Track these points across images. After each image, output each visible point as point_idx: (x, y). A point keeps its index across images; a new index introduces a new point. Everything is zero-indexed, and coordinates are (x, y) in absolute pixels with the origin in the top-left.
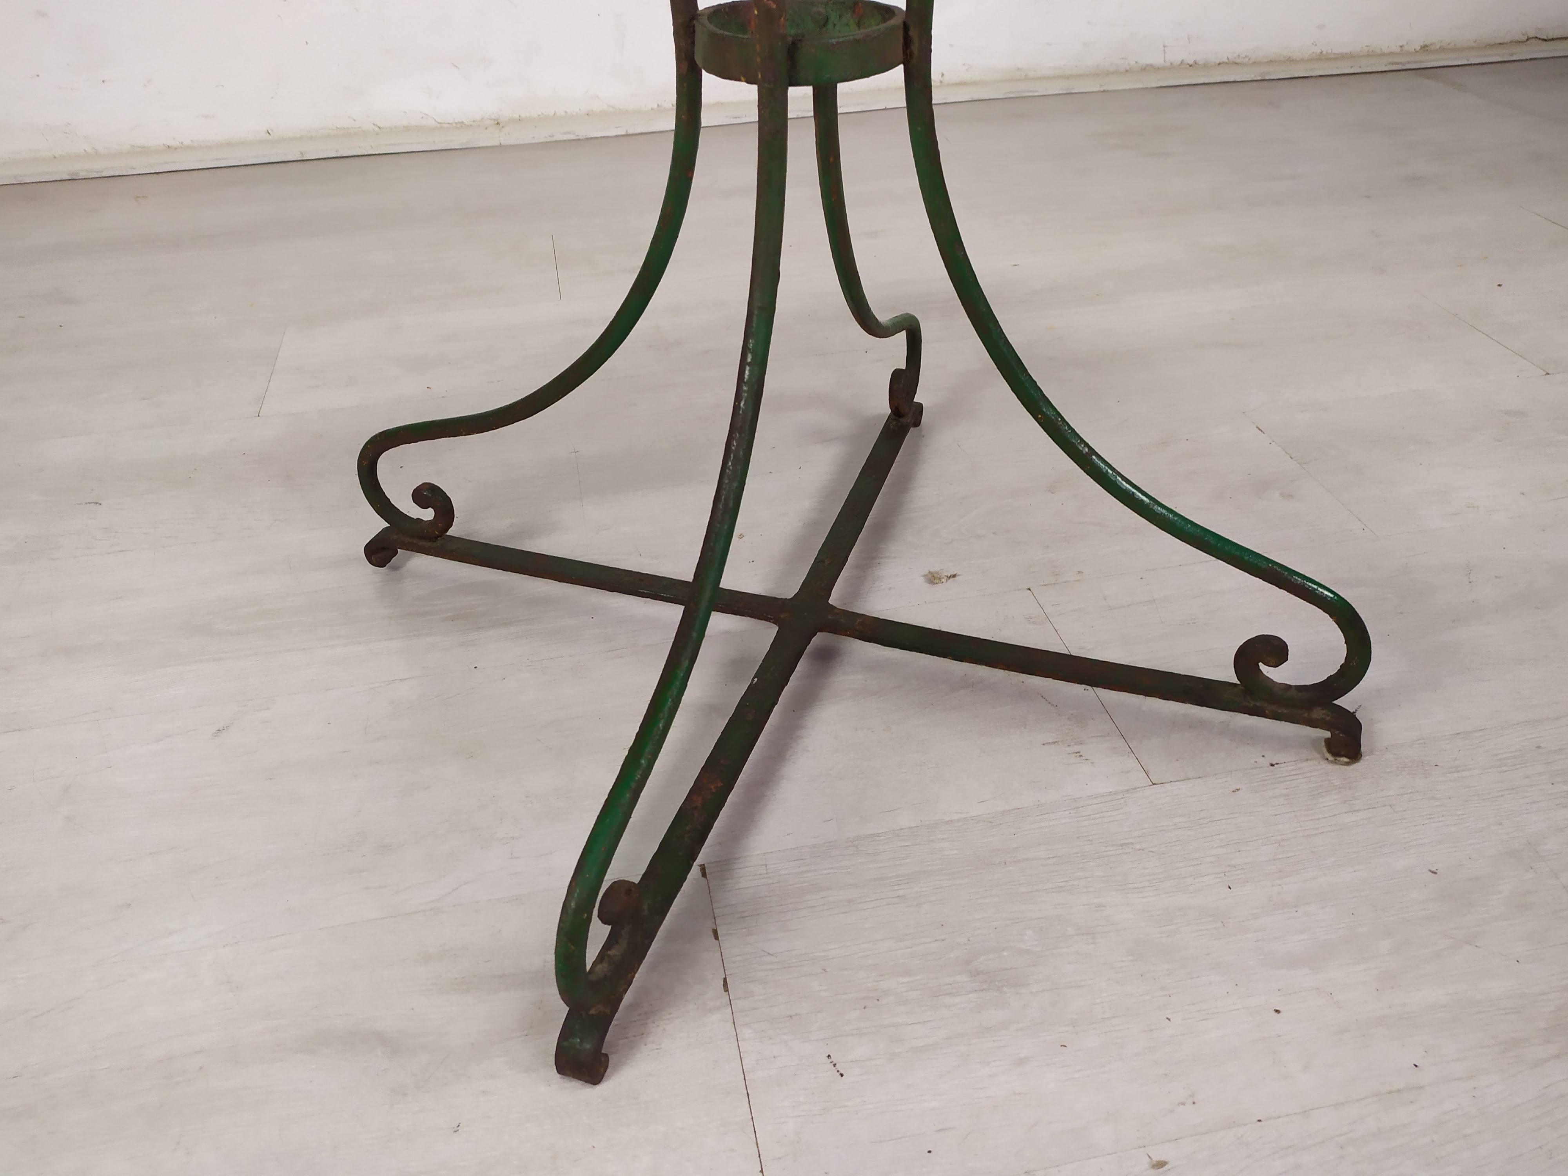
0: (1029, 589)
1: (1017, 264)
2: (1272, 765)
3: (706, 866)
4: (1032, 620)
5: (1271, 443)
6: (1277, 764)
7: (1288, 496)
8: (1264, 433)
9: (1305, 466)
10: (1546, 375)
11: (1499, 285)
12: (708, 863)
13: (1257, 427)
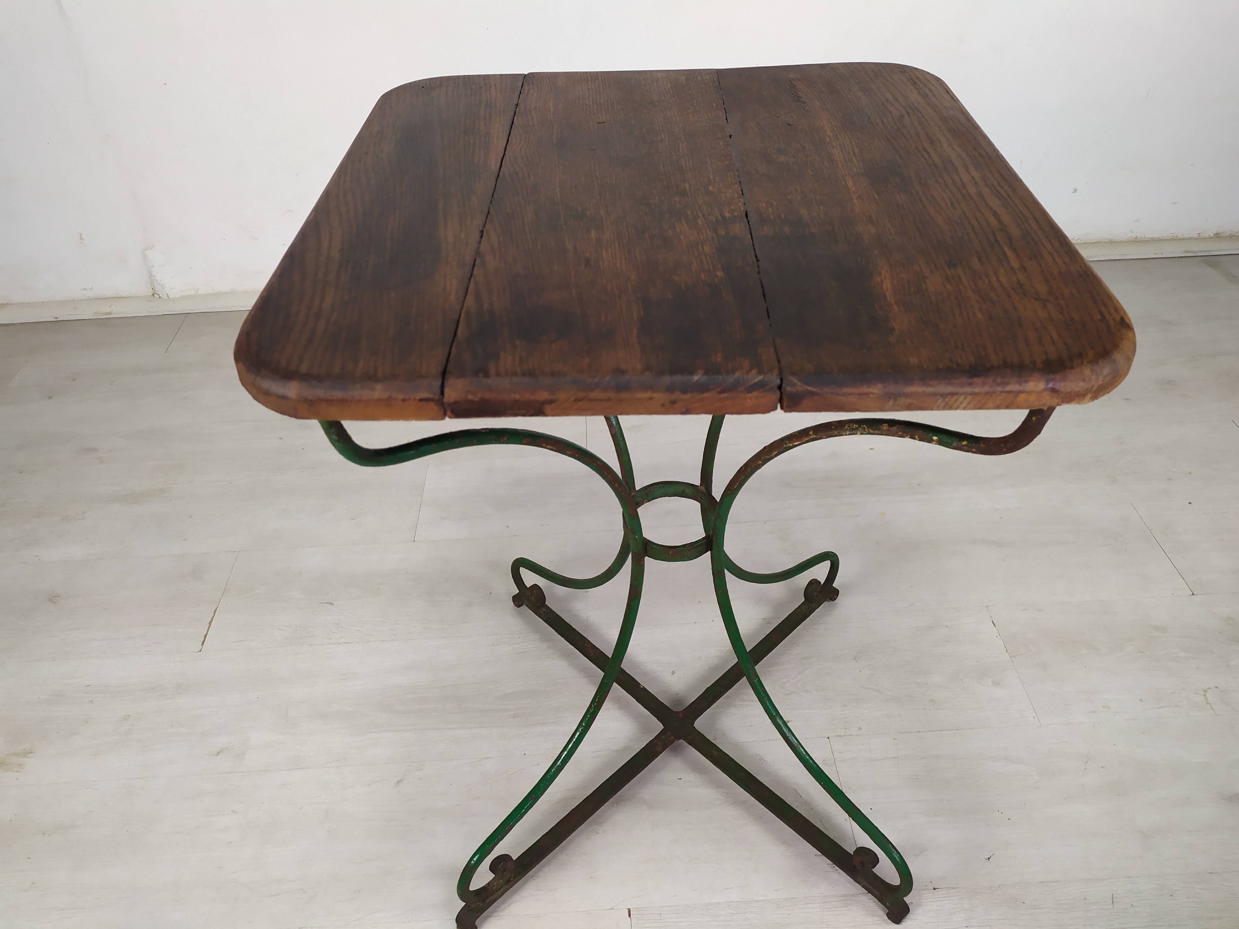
0: (828, 738)
1: (873, 448)
2: (934, 889)
3: (631, 909)
4: (826, 762)
5: (997, 636)
6: (937, 888)
7: (996, 684)
8: (995, 627)
9: (1013, 659)
10: (1192, 595)
11: (1190, 503)
12: (633, 908)
13: (992, 621)
